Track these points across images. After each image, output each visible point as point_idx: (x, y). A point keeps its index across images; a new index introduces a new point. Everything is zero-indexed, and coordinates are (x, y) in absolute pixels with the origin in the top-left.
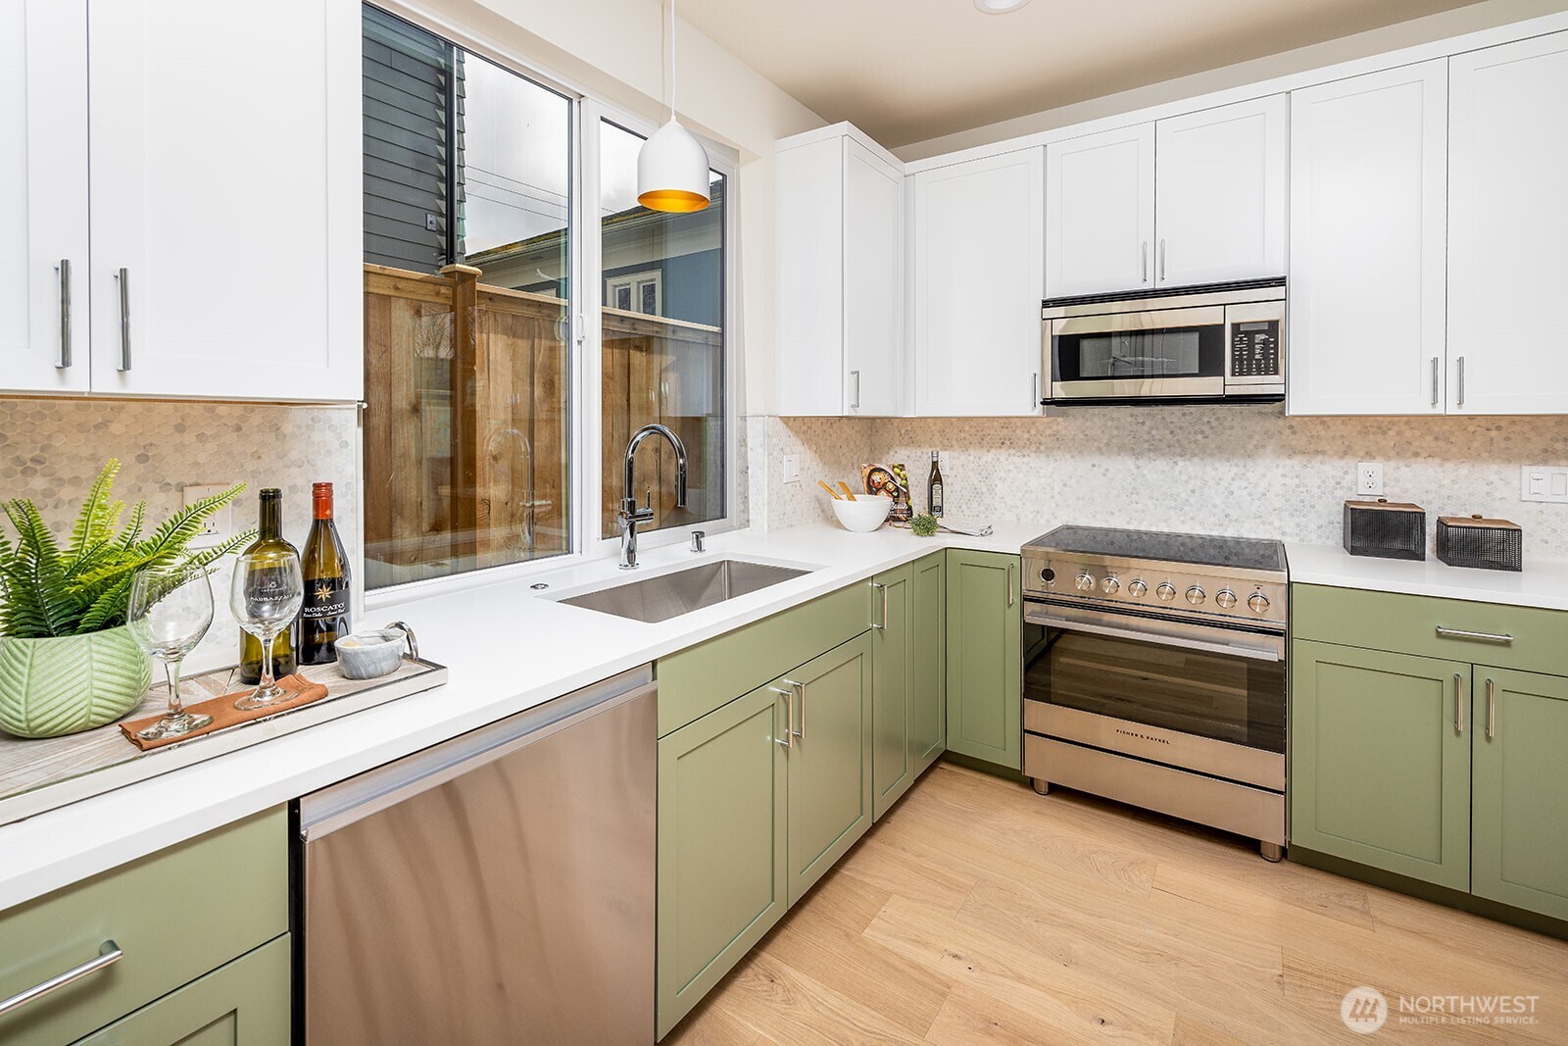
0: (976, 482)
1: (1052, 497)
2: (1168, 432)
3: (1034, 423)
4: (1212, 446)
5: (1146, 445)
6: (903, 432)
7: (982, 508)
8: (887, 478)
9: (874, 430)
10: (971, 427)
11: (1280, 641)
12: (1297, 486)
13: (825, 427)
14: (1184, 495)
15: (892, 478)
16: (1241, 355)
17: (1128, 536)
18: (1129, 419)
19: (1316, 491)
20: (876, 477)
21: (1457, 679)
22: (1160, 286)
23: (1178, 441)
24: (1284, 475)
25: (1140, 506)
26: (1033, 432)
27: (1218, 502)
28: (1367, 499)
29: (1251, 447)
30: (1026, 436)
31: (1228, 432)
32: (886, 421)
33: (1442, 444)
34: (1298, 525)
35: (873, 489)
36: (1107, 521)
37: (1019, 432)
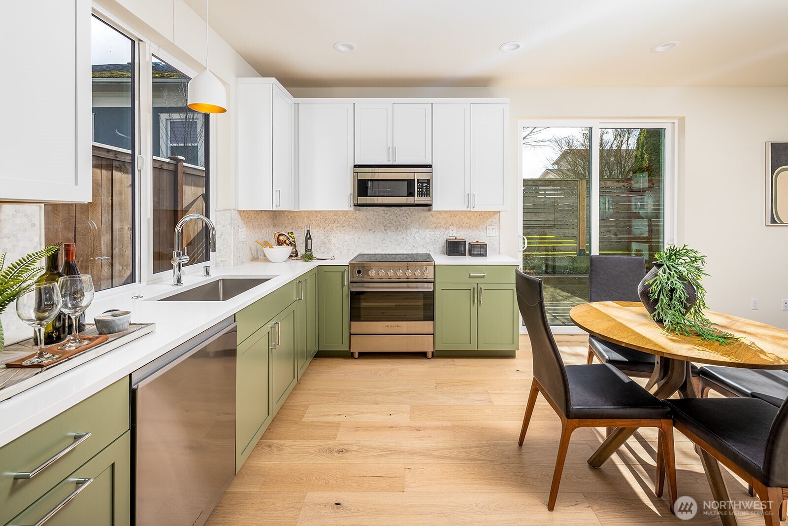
0: (323, 238)
1: (355, 243)
2: (395, 217)
3: (347, 214)
4: (409, 222)
5: (388, 222)
6: (289, 217)
7: (326, 250)
8: (286, 238)
9: (275, 216)
10: (321, 215)
11: (431, 285)
12: (434, 235)
13: (255, 215)
14: (400, 240)
15: (288, 238)
16: (419, 190)
17: (382, 256)
18: (382, 212)
19: (439, 236)
20: (281, 238)
21: (474, 288)
22: (395, 163)
23: (398, 220)
24: (430, 231)
25: (386, 245)
26: (347, 217)
27: (411, 241)
28: (452, 238)
29: (421, 222)
30: (344, 218)
31: (414, 216)
32: (281, 212)
33: (469, 220)
34: (434, 248)
35: (280, 243)
36: (374, 251)
37: (341, 217)
